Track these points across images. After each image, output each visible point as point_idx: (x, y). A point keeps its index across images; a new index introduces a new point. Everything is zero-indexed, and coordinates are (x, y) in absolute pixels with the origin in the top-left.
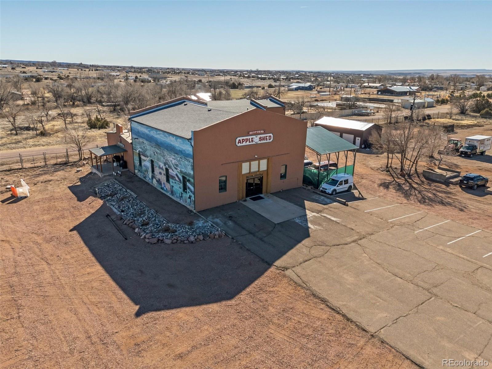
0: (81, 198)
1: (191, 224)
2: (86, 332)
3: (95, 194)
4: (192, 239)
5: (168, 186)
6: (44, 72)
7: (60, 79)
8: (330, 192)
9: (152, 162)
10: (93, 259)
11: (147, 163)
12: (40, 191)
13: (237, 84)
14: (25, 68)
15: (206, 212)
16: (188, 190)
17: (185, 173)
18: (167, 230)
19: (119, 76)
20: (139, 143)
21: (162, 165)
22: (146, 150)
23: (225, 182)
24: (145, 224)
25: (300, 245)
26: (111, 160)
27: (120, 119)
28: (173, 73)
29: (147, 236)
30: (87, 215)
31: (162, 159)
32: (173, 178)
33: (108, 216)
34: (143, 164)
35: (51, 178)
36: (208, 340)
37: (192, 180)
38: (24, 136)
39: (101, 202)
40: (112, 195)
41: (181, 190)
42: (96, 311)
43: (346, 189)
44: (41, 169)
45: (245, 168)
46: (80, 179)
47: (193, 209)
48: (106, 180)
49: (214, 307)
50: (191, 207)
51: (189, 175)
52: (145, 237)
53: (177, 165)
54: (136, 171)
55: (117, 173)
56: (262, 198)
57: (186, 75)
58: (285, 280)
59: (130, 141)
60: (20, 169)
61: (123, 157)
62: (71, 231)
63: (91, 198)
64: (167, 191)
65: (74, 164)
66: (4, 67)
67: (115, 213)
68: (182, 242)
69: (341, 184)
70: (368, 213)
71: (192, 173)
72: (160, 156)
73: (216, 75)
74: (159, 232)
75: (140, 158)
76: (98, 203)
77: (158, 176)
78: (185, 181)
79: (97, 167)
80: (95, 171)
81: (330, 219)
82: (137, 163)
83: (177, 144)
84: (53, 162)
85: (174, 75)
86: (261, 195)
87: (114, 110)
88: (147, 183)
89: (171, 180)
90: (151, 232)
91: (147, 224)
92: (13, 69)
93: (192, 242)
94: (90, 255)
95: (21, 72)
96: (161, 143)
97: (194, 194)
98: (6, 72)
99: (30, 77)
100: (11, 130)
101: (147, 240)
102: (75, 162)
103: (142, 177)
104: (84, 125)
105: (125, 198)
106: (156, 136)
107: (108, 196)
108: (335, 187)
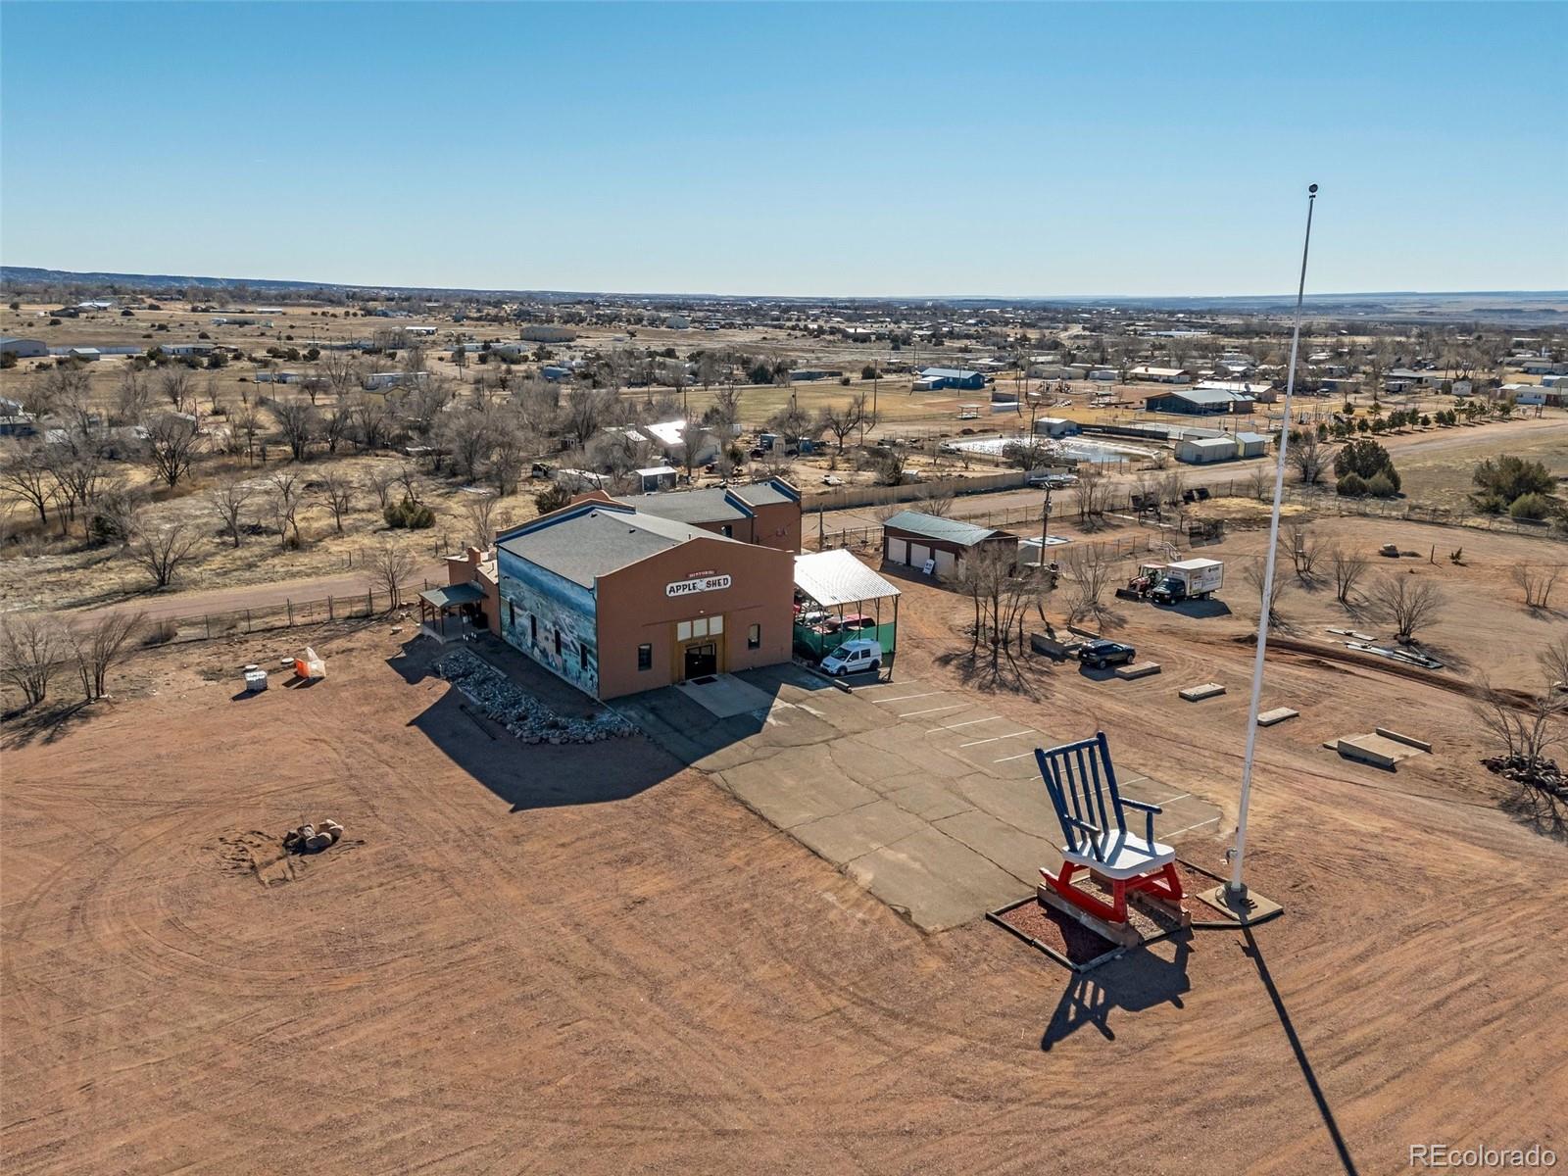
0: (412, 678)
1: (590, 717)
2: (458, 827)
3: (436, 673)
4: (590, 737)
5: (558, 661)
6: (219, 325)
7: (274, 357)
8: (835, 672)
9: (533, 620)
10: (451, 761)
11: (524, 621)
12: (341, 669)
13: (771, 369)
14: (157, 308)
15: (615, 702)
16: (589, 667)
17: (585, 640)
18: (554, 725)
19: (433, 333)
20: (512, 585)
21: (549, 625)
22: (524, 598)
23: (649, 652)
24: (522, 718)
25: (739, 743)
26: (456, 610)
27: (456, 500)
28: (594, 320)
29: (525, 735)
30: (429, 706)
31: (550, 614)
32: (567, 646)
33: (462, 707)
34: (516, 621)
35: (350, 645)
36: (593, 835)
37: (595, 651)
38: (257, 550)
39: (447, 685)
40: (465, 675)
41: (579, 667)
42: (465, 811)
43: (868, 666)
44: (325, 628)
45: (684, 631)
46: (405, 646)
47: (595, 697)
48: (450, 650)
49: (607, 807)
50: (593, 694)
51: (590, 643)
52: (521, 736)
53: (573, 627)
54: (504, 633)
55: (470, 637)
56: (713, 680)
57: (630, 328)
58: (706, 784)
59: (495, 581)
60: (288, 627)
61: (479, 605)
62: (408, 725)
63: (428, 680)
64: (557, 669)
65: (384, 618)
66: (99, 308)
67: (473, 704)
68: (576, 741)
69: (855, 657)
70: (876, 704)
71: (594, 639)
72: (546, 611)
73: (722, 327)
74: (542, 728)
75: (512, 611)
76: (444, 687)
77: (543, 644)
78: (584, 651)
79: (433, 625)
80: (428, 632)
81: (808, 712)
82: (507, 619)
83: (573, 594)
84: (345, 612)
85: (596, 330)
86: (714, 676)
87: (438, 468)
88: (523, 654)
89: (563, 650)
90: (531, 728)
91: (525, 718)
92: (126, 313)
93: (590, 742)
94: (445, 757)
95: (153, 326)
96: (549, 590)
97: (597, 673)
98: (110, 326)
99: (191, 351)
100: (221, 533)
101: (525, 740)
102: (383, 613)
103: (515, 645)
104: (375, 518)
105: (489, 679)
106: (540, 578)
107: (458, 676)
108: (844, 663)
